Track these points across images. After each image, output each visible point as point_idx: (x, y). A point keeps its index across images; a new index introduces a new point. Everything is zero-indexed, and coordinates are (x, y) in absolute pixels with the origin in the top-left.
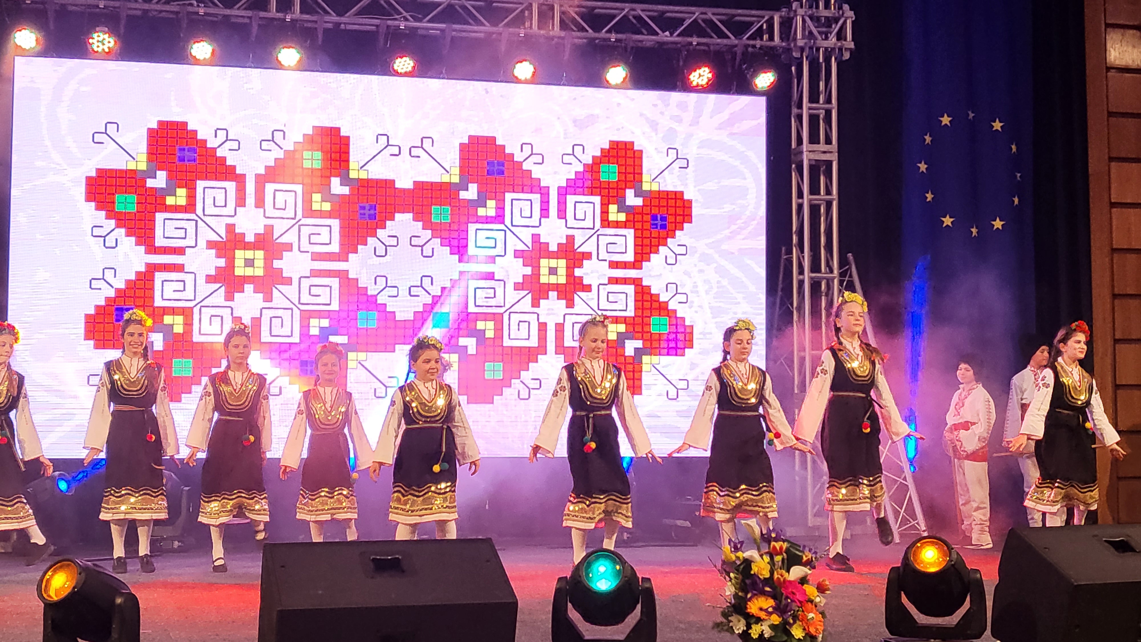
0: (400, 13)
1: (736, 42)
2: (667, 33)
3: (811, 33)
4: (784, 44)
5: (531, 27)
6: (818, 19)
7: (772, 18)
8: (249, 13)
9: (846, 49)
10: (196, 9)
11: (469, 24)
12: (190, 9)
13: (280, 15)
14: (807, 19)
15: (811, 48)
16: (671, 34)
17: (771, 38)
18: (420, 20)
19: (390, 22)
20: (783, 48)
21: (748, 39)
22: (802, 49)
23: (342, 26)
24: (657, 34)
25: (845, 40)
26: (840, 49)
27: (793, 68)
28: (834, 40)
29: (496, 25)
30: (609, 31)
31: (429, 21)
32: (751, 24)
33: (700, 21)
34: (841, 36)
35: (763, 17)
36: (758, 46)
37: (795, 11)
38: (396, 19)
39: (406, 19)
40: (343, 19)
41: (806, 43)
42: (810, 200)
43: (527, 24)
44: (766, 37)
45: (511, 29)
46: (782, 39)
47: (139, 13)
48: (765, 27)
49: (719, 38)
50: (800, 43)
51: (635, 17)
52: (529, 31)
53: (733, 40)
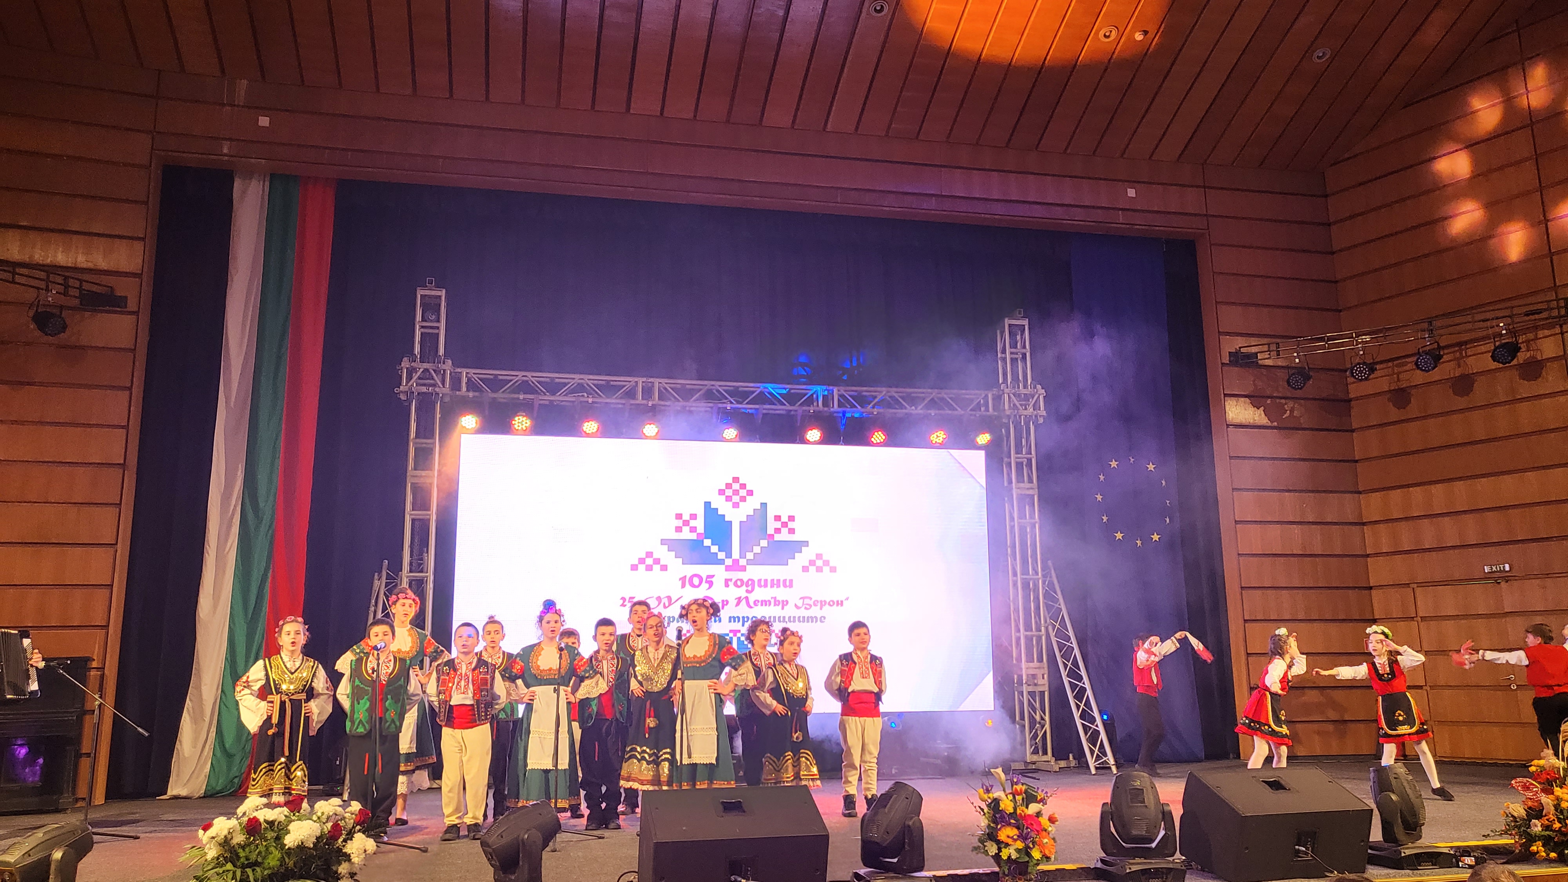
0: (727, 398)
1: (963, 412)
2: (913, 408)
3: (1014, 405)
4: (996, 413)
5: (818, 405)
6: (1019, 395)
7: (987, 396)
8: (623, 401)
9: (1040, 416)
10: (586, 400)
11: (776, 405)
12: (582, 399)
13: (645, 402)
14: (1012, 396)
15: (1015, 416)
16: (916, 408)
17: (987, 410)
18: (741, 403)
19: (720, 405)
20: (995, 415)
21: (971, 410)
22: (1009, 417)
23: (687, 408)
24: (906, 408)
25: (1040, 410)
26: (1036, 416)
27: (1003, 430)
28: (1032, 410)
29: (794, 405)
30: (873, 407)
31: (747, 403)
32: (972, 400)
33: (936, 399)
34: (1036, 407)
35: (981, 395)
36: (978, 415)
37: (1003, 390)
38: (724, 403)
39: (731, 403)
40: (687, 404)
41: (1011, 413)
42: (1019, 523)
43: (815, 404)
44: (983, 409)
45: (804, 408)
46: (994, 409)
47: (547, 403)
48: (982, 402)
49: (950, 410)
50: (1008, 413)
51: (890, 397)
52: (817, 409)
53: (960, 411)
